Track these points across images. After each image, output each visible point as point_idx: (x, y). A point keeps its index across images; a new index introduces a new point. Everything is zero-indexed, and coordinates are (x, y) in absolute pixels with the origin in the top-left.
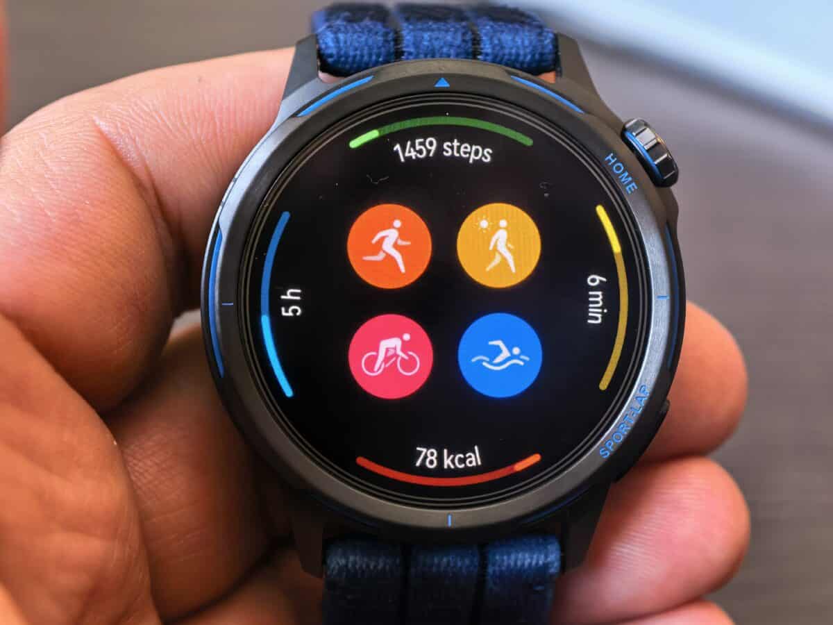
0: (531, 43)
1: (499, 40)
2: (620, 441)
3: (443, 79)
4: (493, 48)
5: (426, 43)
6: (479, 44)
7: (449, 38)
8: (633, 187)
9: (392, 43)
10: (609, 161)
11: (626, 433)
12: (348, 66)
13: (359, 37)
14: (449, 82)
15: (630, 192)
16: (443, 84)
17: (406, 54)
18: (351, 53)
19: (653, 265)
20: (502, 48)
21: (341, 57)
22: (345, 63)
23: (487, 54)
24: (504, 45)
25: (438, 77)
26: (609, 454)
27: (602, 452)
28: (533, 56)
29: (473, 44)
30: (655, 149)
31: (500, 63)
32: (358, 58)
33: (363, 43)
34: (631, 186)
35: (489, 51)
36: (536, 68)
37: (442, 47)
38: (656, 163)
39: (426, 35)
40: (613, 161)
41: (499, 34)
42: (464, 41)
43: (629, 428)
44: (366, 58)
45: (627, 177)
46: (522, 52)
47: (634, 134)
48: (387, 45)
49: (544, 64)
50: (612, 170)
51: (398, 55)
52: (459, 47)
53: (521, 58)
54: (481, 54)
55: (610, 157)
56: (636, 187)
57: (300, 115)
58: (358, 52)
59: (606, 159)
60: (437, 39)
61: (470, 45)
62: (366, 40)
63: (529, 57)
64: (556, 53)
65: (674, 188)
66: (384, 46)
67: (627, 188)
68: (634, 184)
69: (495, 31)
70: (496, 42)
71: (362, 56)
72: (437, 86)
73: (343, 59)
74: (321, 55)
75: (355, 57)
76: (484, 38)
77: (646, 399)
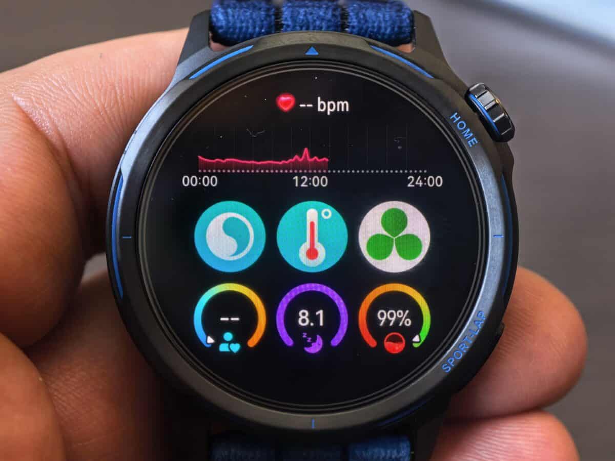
0: (391, 17)
1: (364, 15)
2: (460, 358)
3: (312, 48)
4: (359, 22)
5: (301, 17)
6: (347, 19)
7: (321, 13)
8: (474, 141)
9: (273, 17)
10: (454, 119)
11: (465, 351)
12: (235, 36)
13: (245, 12)
14: (317, 51)
15: (471, 146)
16: (312, 52)
17: (285, 26)
18: (238, 25)
19: (490, 208)
20: (366, 21)
21: (230, 28)
22: (233, 33)
23: (353, 27)
24: (368, 19)
25: (308, 46)
26: (450, 369)
27: (445, 367)
28: (393, 29)
29: (342, 19)
30: (494, 109)
31: (363, 35)
32: (244, 29)
33: (249, 17)
34: (472, 141)
35: (355, 24)
36: (396, 40)
37: (315, 21)
38: (494, 121)
39: (302, 11)
40: (457, 119)
41: (364, 11)
42: (334, 15)
43: (468, 347)
44: (250, 30)
45: (469, 133)
46: (383, 25)
47: (476, 97)
48: (268, 19)
49: (402, 36)
50: (456, 127)
51: (277, 27)
52: (329, 21)
53: (383, 30)
54: (348, 26)
55: (454, 116)
56: (477, 142)
57: (191, 78)
58: (244, 25)
59: (451, 117)
60: (311, 14)
61: (339, 19)
62: (251, 14)
63: (388, 31)
64: (412, 26)
65: (509, 143)
66: (266, 19)
67: (469, 142)
68: (475, 139)
69: (361, 8)
70: (362, 17)
71: (247, 28)
72: (307, 54)
73: (231, 30)
74: (212, 28)
75: (241, 28)
76: (351, 14)
77: (483, 322)
